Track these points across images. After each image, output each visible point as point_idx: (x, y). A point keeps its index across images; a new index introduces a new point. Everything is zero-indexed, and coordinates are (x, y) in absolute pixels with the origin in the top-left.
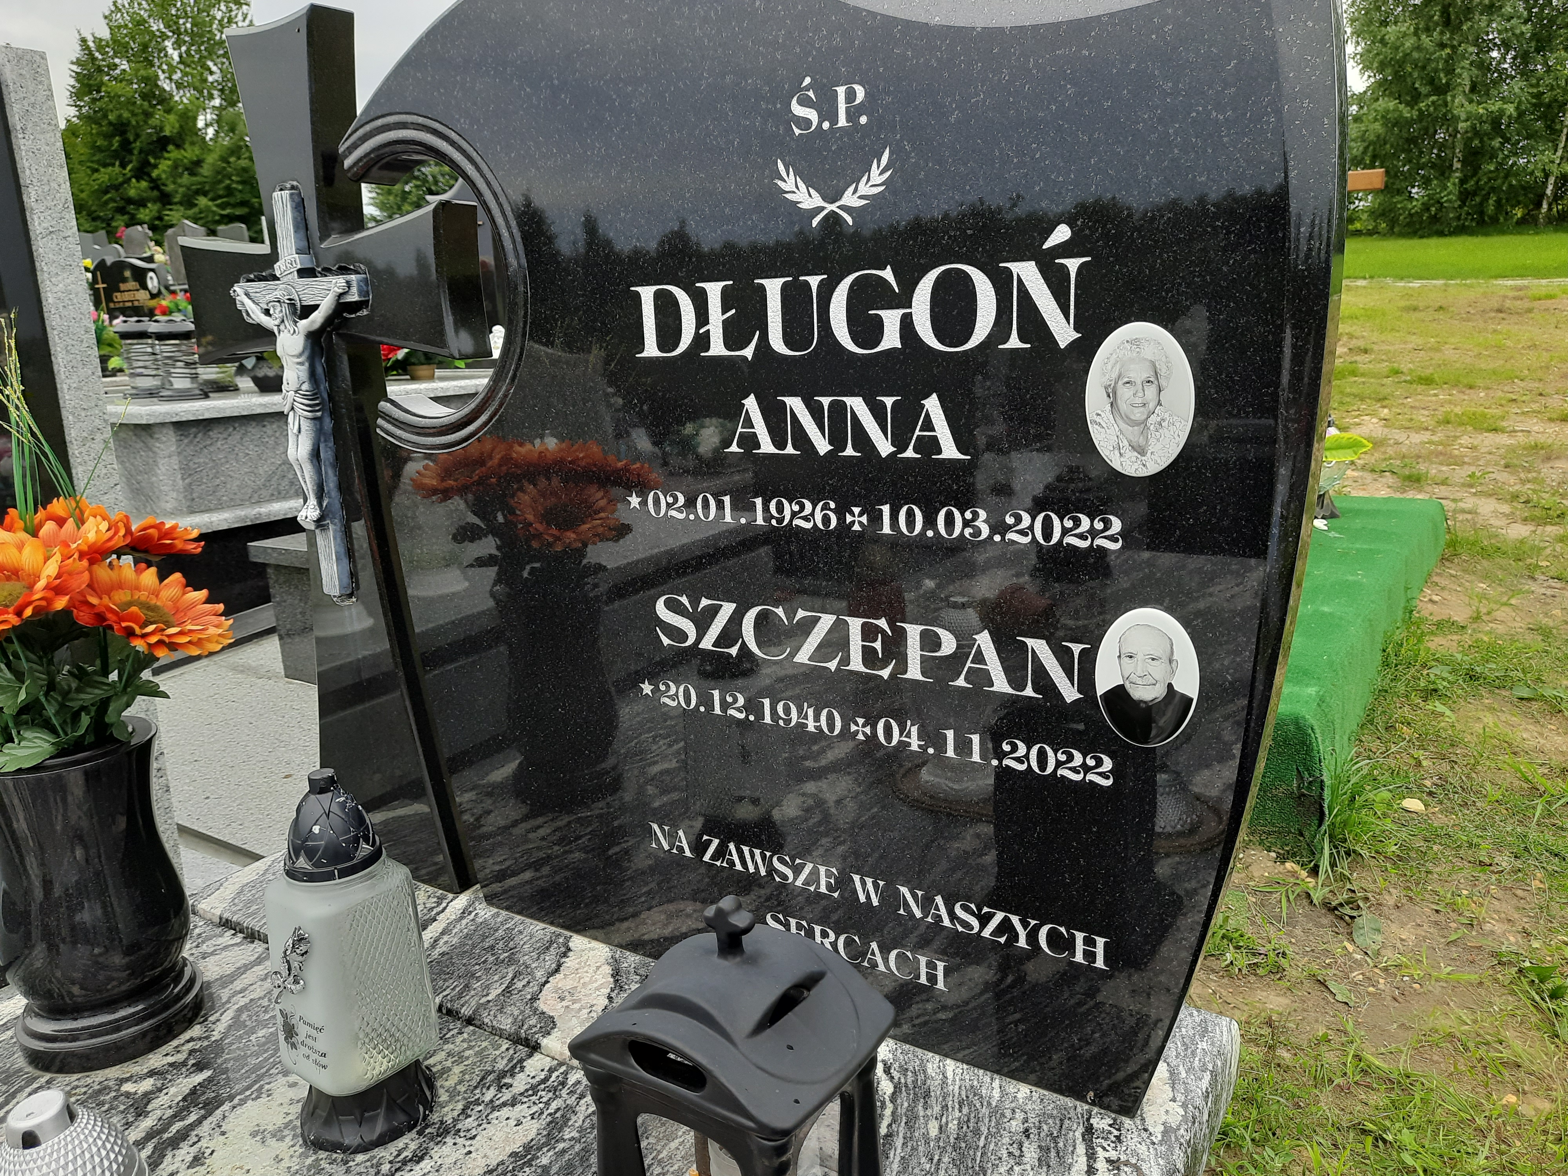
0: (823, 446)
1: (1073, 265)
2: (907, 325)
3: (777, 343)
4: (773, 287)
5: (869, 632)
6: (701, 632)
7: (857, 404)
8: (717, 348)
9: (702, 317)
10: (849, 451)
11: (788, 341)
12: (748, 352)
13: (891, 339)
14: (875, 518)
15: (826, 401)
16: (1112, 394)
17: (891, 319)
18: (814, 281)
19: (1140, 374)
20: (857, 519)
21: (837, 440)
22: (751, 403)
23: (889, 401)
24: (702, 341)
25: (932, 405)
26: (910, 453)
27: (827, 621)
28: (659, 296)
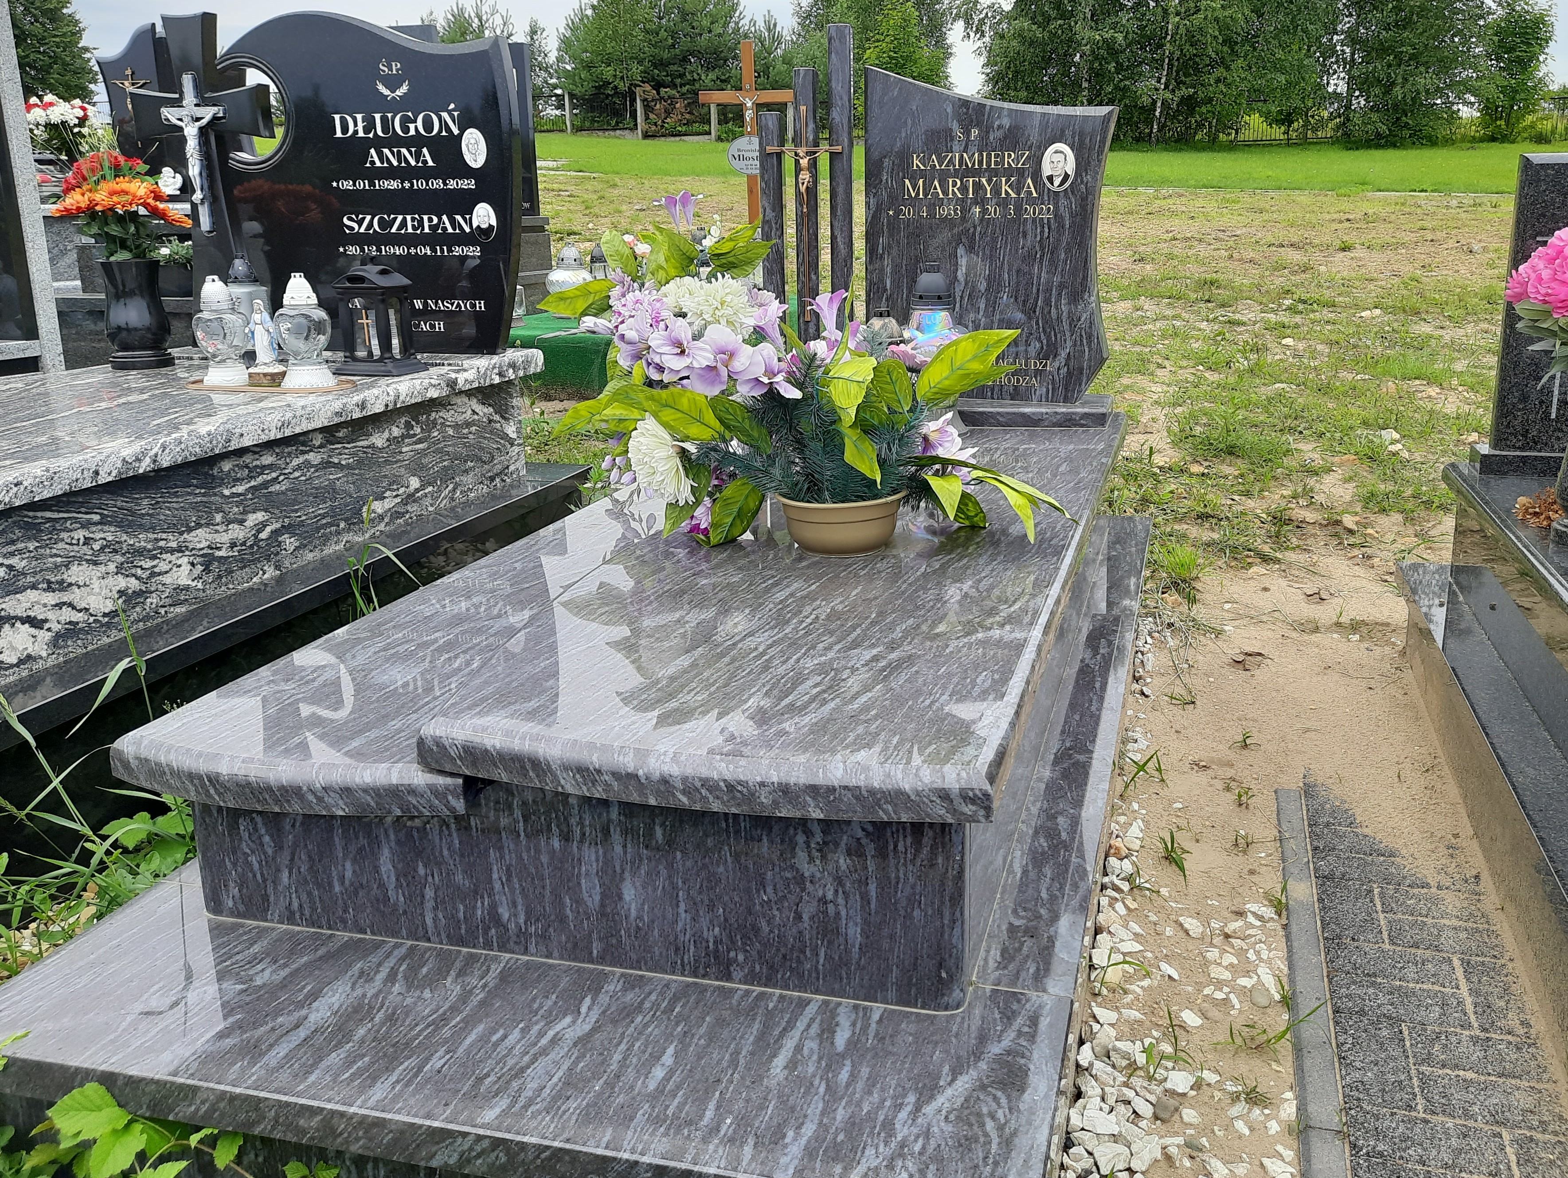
0: (395, 163)
1: (456, 114)
2: (416, 128)
3: (380, 133)
4: (378, 117)
5: (413, 219)
6: (360, 227)
7: (404, 151)
8: (361, 134)
9: (356, 125)
10: (403, 164)
11: (383, 132)
12: (371, 135)
13: (412, 132)
14: (412, 185)
15: (395, 150)
16: (467, 146)
17: (412, 126)
18: (389, 115)
19: (473, 141)
20: (407, 185)
21: (400, 162)
22: (372, 151)
23: (413, 150)
24: (356, 132)
25: (425, 150)
26: (420, 164)
27: (400, 218)
28: (341, 118)
